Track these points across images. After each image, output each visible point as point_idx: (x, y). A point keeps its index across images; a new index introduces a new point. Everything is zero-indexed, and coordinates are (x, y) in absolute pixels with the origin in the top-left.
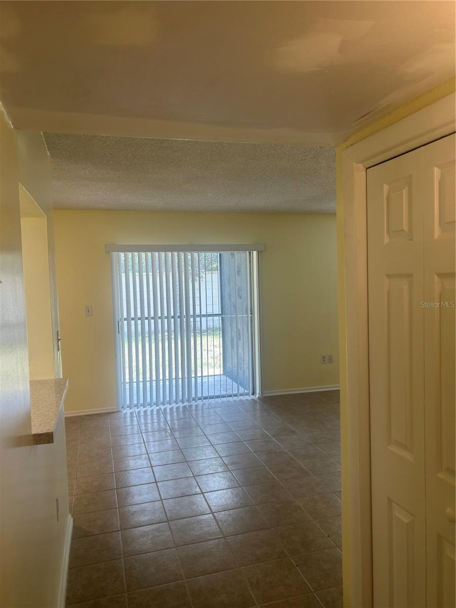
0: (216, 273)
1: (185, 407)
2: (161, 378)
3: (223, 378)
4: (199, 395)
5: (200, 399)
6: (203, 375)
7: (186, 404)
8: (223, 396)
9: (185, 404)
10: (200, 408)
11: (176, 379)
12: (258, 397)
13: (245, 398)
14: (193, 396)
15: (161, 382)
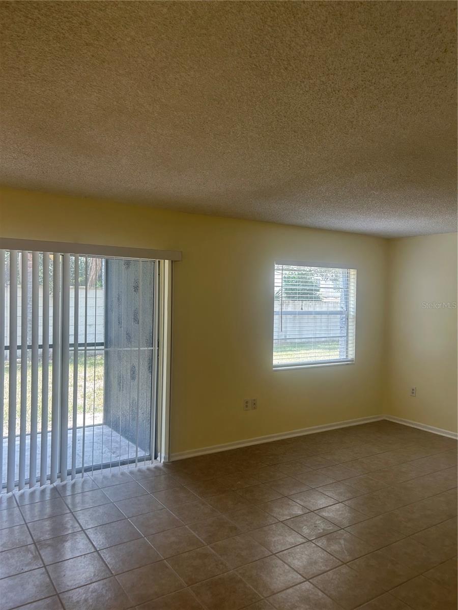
0: (83, 288)
1: (55, 489)
2: (18, 432)
3: (107, 430)
4: (79, 465)
5: (79, 471)
6: (86, 425)
7: (57, 482)
8: (114, 465)
9: (55, 484)
10: (78, 490)
11: (42, 433)
12: (164, 463)
13: (146, 466)
14: (69, 467)
15: (18, 439)
